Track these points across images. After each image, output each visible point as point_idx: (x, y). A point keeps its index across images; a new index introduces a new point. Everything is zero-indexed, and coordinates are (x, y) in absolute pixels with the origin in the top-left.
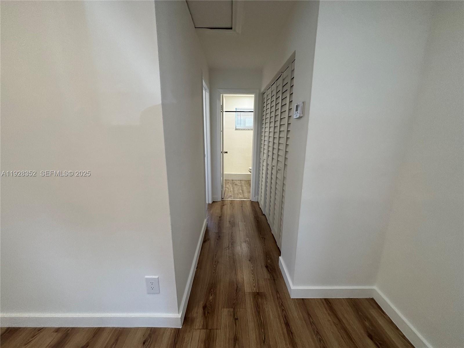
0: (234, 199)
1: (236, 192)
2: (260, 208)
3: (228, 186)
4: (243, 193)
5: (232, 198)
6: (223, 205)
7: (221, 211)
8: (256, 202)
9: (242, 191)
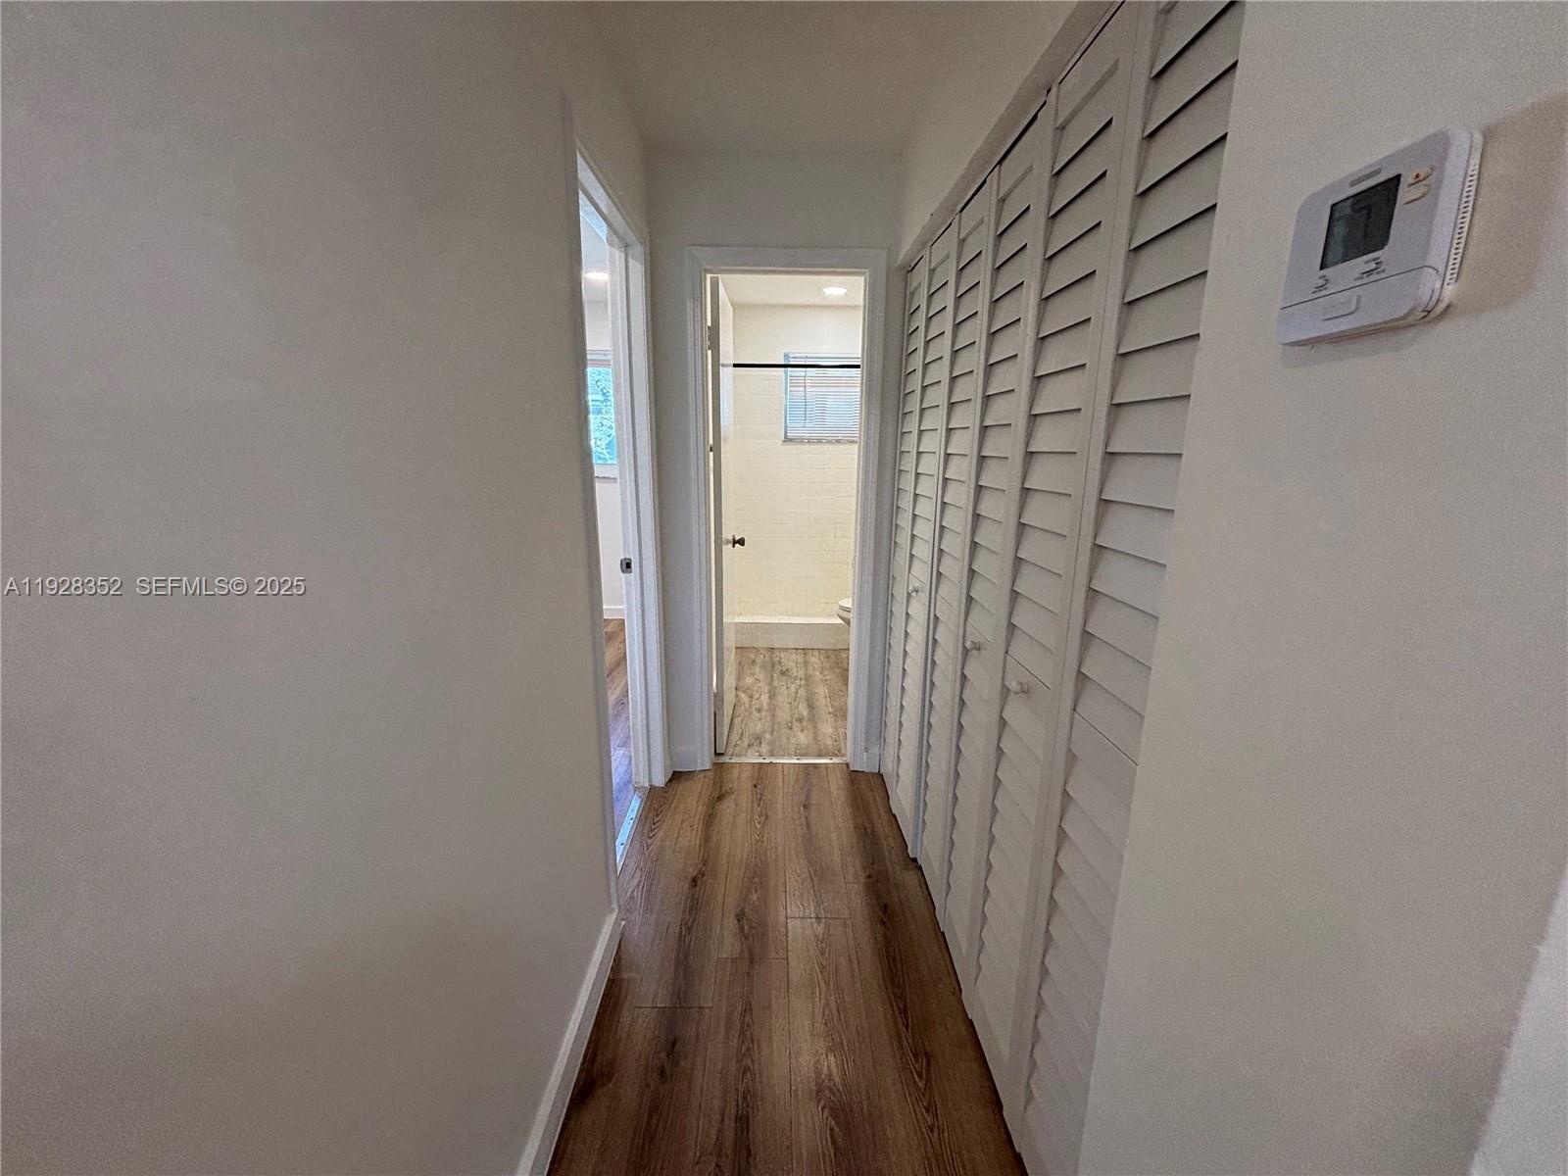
0: (772, 754)
1: (783, 715)
2: (894, 816)
3: (749, 680)
4: (813, 720)
5: (765, 748)
6: (721, 798)
7: (707, 839)
8: (873, 774)
9: (811, 707)
